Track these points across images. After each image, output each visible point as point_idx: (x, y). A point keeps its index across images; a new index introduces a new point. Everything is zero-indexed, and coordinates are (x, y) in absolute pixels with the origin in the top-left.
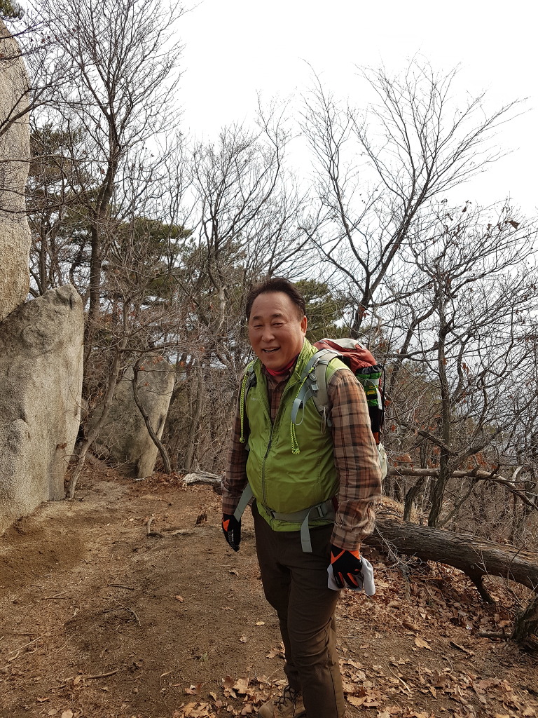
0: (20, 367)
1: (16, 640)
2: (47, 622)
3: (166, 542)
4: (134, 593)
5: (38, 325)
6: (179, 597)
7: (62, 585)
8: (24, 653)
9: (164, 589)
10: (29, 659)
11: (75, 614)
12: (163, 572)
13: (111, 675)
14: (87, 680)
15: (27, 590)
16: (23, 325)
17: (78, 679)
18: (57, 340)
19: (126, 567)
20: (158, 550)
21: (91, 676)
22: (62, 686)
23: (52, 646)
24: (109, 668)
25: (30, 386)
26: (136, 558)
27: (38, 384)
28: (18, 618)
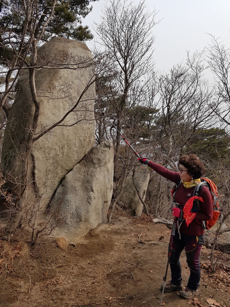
0: (92, 172)
1: (89, 279)
2: (101, 273)
3: (146, 246)
4: (133, 266)
5: (98, 156)
6: (151, 271)
7: (106, 259)
8: (92, 284)
9: (145, 267)
10: (94, 287)
11: (110, 271)
12: (145, 259)
13: (123, 299)
14: (114, 299)
15: (93, 259)
16: (93, 156)
17: (111, 298)
18: (104, 162)
19: (130, 255)
20: (143, 249)
21: (116, 298)
22: (105, 300)
23: (102, 283)
24: (122, 296)
25: (95, 179)
26: (134, 251)
27: (98, 178)
28: (90, 270)
